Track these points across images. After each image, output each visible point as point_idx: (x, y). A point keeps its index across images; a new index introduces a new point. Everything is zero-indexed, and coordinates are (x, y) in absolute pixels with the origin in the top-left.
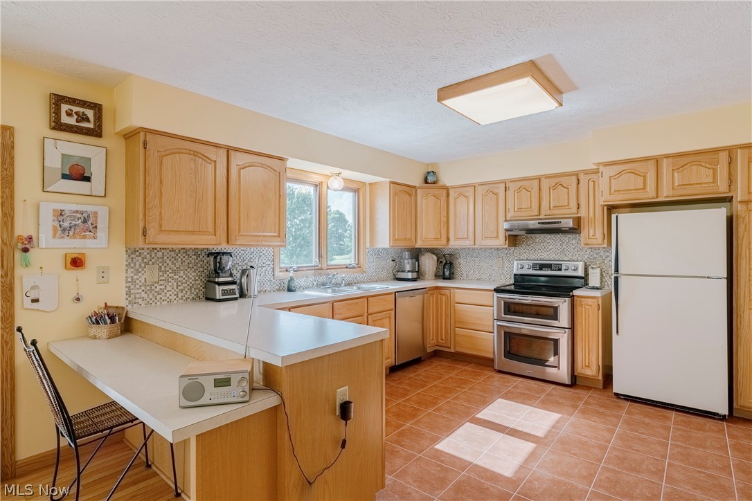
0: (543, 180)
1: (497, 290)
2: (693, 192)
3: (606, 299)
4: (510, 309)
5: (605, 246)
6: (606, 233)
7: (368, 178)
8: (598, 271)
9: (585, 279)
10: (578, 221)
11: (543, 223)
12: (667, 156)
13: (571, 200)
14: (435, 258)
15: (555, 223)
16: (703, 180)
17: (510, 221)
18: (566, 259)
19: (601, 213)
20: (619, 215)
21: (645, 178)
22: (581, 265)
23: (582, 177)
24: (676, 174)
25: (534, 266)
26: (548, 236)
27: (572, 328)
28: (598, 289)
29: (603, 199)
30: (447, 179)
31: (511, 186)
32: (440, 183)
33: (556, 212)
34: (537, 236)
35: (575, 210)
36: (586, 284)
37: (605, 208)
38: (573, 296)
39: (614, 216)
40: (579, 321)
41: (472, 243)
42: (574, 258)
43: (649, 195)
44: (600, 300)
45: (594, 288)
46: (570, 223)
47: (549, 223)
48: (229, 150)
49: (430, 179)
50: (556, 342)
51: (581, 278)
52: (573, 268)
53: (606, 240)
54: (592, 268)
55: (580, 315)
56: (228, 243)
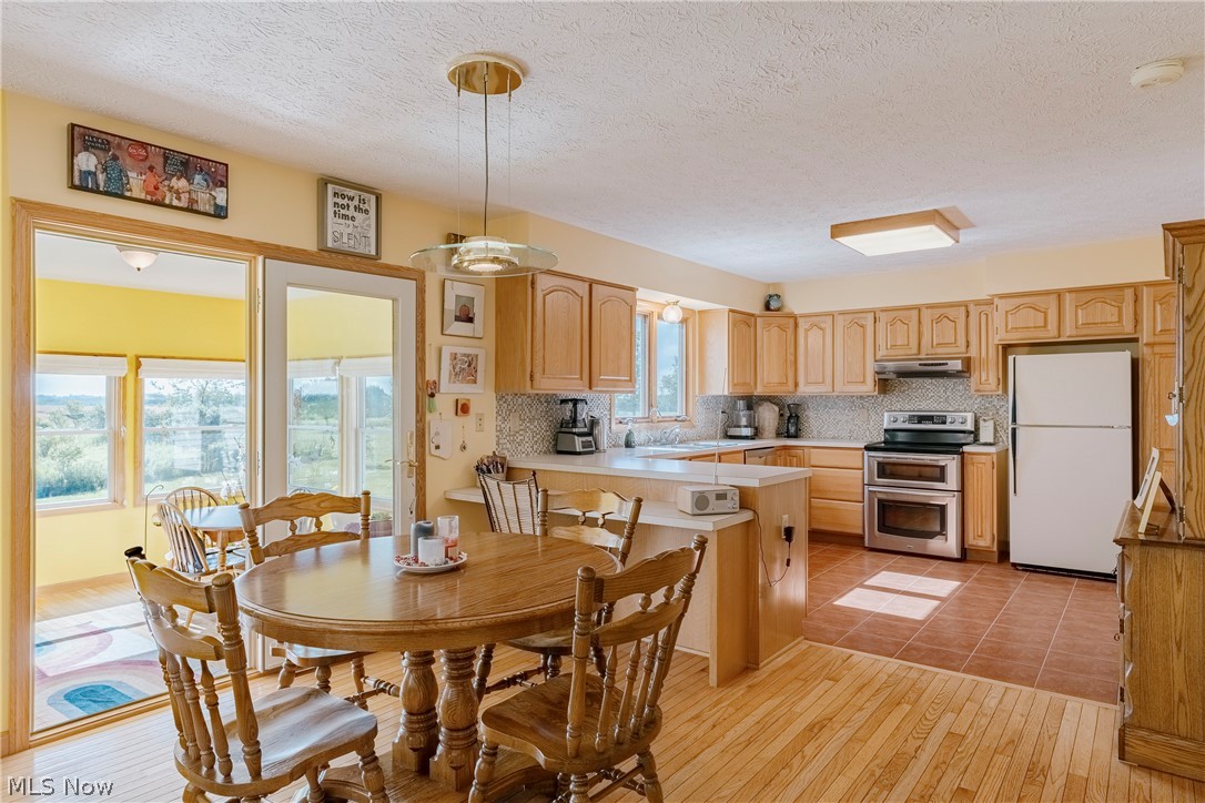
0: (924, 311)
1: (868, 448)
2: (1098, 332)
3: (1003, 457)
4: (884, 470)
5: (1000, 392)
6: (1001, 377)
7: (698, 304)
8: (991, 423)
9: (976, 433)
10: (967, 362)
11: (925, 365)
12: (1071, 291)
13: (958, 338)
14: (777, 409)
15: (940, 364)
16: (1107, 319)
17: (881, 361)
18: (950, 409)
19: (995, 353)
20: (1017, 357)
21: (1046, 313)
22: (970, 417)
23: (972, 308)
24: (1080, 311)
25: (911, 419)
26: (928, 381)
27: (962, 491)
28: (991, 444)
29: (998, 337)
30: (795, 304)
31: (883, 317)
32: (786, 310)
33: (940, 350)
34: (914, 380)
35: (964, 350)
36: (976, 440)
37: (1000, 347)
38: (963, 453)
39: (1011, 358)
40: (970, 482)
41: (830, 389)
42: (961, 408)
43: (1050, 334)
44: (995, 457)
45: (986, 444)
46: (957, 365)
47: (932, 365)
48: (591, 283)
49: (773, 305)
50: (943, 509)
51: (972, 432)
52: (961, 420)
53: (1001, 386)
54: (984, 420)
55: (971, 475)
56: (590, 388)
